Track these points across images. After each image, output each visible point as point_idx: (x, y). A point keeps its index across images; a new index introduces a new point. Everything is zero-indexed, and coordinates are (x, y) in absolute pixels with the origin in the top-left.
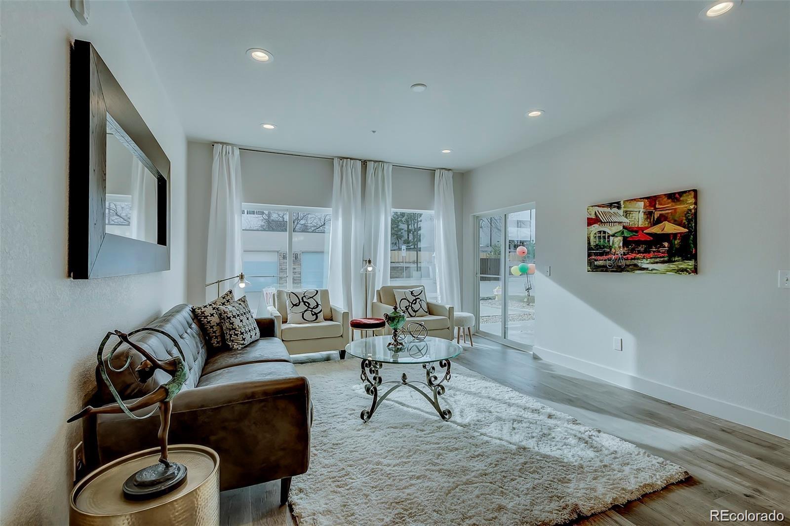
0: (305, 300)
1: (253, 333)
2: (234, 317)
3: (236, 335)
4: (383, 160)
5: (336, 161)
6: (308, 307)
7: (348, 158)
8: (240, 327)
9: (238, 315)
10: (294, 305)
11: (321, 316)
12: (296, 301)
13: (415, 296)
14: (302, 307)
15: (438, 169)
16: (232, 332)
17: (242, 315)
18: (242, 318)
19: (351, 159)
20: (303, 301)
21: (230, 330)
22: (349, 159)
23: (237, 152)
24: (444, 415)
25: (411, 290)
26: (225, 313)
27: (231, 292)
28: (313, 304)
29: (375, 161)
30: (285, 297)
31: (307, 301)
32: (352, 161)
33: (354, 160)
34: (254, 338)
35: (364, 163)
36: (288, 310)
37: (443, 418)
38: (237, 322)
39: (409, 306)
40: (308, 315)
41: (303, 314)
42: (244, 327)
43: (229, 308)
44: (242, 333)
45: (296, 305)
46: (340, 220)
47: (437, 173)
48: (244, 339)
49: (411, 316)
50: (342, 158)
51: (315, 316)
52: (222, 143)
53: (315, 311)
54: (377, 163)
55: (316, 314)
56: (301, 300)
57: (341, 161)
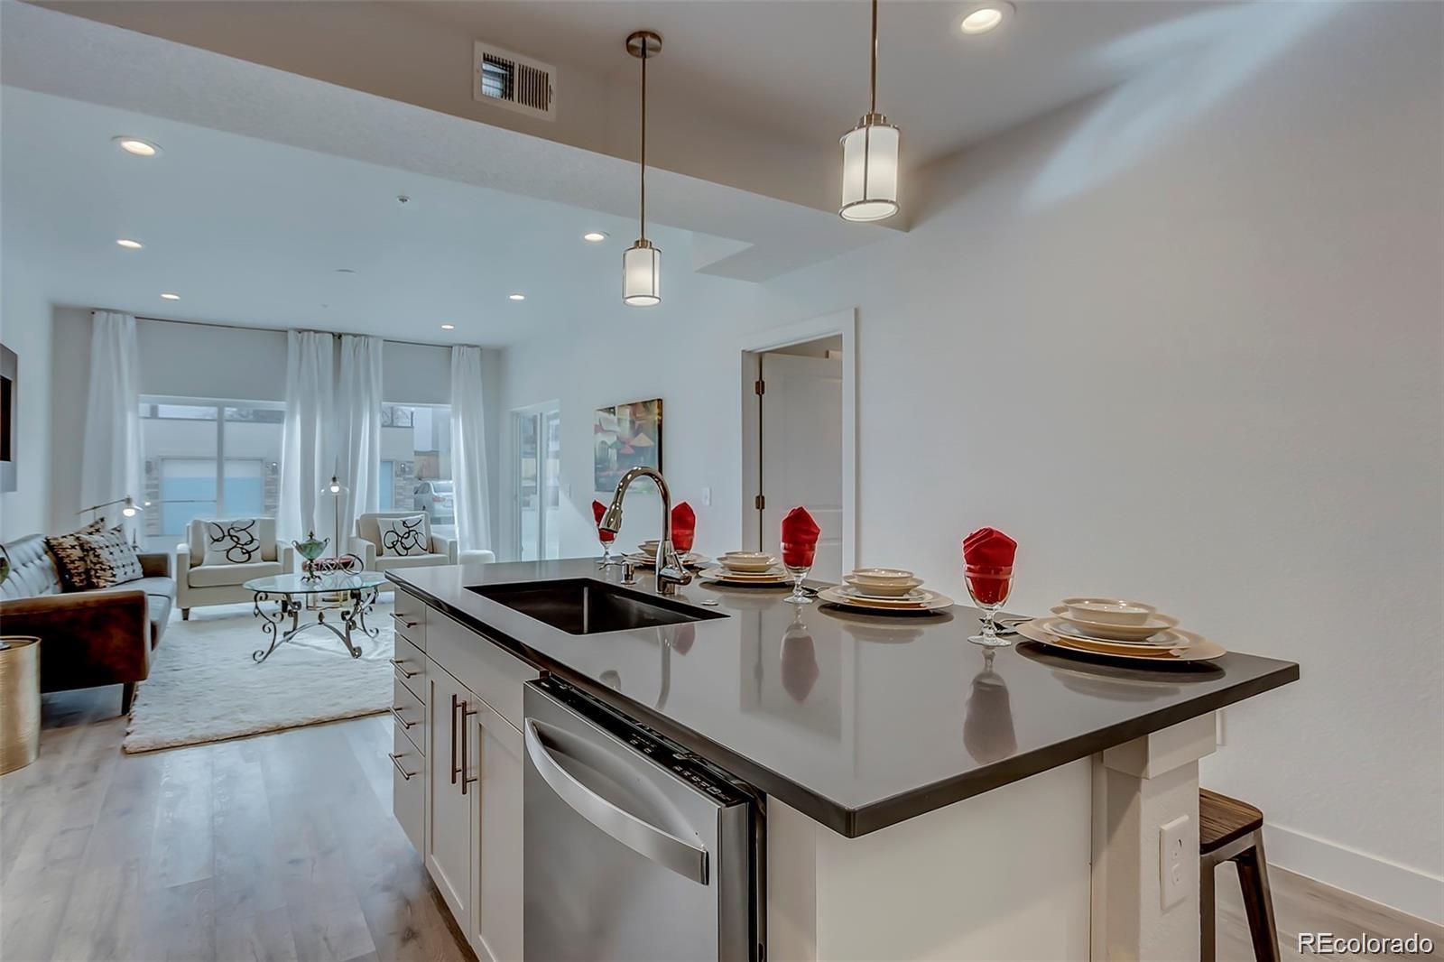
0: (232, 532)
1: (129, 570)
2: (101, 548)
3: (104, 570)
4: (367, 333)
5: (291, 335)
6: (237, 543)
7: (310, 330)
8: (109, 561)
9: (107, 547)
10: (215, 540)
11: (257, 555)
12: (218, 535)
13: (408, 527)
14: (228, 543)
15: (456, 345)
16: (98, 567)
17: (113, 546)
18: (112, 550)
19: (316, 332)
20: (229, 535)
21: (95, 564)
22: (312, 333)
23: (131, 323)
24: (356, 652)
25: (404, 519)
26: (88, 543)
27: (102, 520)
28: (244, 538)
29: (355, 336)
30: (204, 529)
31: (236, 534)
32: (317, 335)
33: (321, 334)
34: (130, 575)
35: (338, 337)
36: (206, 549)
37: (353, 655)
38: (104, 554)
39: (398, 541)
40: (236, 554)
41: (228, 552)
42: (115, 560)
43: (95, 540)
44: (112, 568)
45: (217, 540)
46: (298, 418)
47: (455, 350)
48: (114, 576)
49: (400, 555)
50: (300, 331)
51: (247, 555)
52: (108, 311)
53: (248, 548)
54: (358, 338)
55: (248, 552)
56: (226, 534)
57: (300, 335)
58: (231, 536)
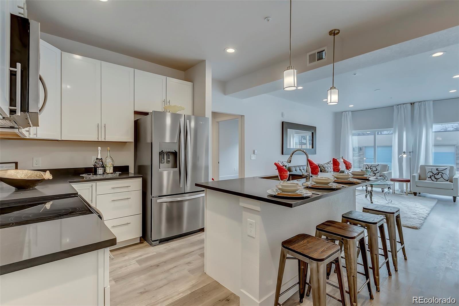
0: (371, 167)
4: (425, 100)
5: (395, 107)
6: (372, 170)
7: (401, 104)
12: (367, 168)
13: (439, 171)
22: (402, 105)
23: (350, 113)
25: (438, 168)
32: (404, 105)
35: (412, 104)
39: (433, 176)
46: (397, 133)
51: (374, 174)
52: (345, 111)
53: (375, 172)
54: (421, 102)
55: (375, 173)
56: (369, 167)
57: (398, 106)
58: (371, 168)
